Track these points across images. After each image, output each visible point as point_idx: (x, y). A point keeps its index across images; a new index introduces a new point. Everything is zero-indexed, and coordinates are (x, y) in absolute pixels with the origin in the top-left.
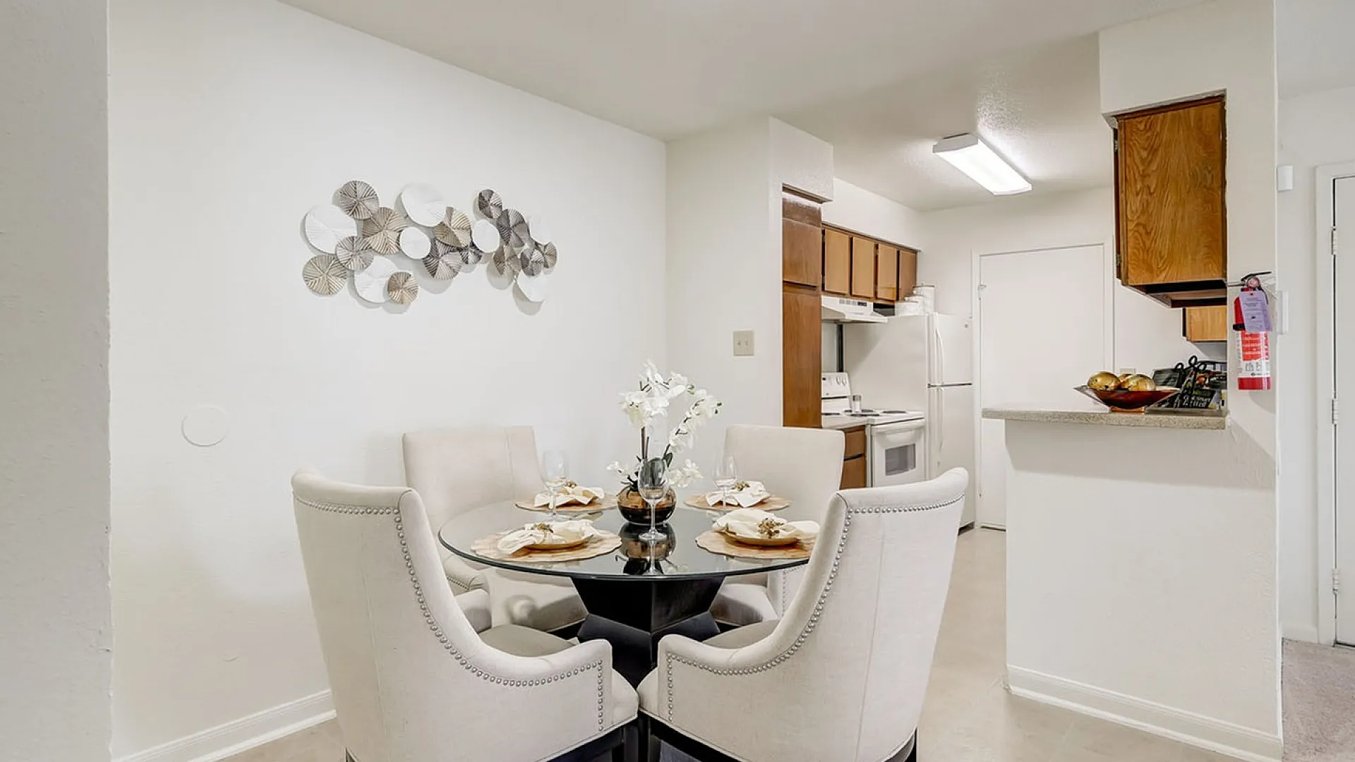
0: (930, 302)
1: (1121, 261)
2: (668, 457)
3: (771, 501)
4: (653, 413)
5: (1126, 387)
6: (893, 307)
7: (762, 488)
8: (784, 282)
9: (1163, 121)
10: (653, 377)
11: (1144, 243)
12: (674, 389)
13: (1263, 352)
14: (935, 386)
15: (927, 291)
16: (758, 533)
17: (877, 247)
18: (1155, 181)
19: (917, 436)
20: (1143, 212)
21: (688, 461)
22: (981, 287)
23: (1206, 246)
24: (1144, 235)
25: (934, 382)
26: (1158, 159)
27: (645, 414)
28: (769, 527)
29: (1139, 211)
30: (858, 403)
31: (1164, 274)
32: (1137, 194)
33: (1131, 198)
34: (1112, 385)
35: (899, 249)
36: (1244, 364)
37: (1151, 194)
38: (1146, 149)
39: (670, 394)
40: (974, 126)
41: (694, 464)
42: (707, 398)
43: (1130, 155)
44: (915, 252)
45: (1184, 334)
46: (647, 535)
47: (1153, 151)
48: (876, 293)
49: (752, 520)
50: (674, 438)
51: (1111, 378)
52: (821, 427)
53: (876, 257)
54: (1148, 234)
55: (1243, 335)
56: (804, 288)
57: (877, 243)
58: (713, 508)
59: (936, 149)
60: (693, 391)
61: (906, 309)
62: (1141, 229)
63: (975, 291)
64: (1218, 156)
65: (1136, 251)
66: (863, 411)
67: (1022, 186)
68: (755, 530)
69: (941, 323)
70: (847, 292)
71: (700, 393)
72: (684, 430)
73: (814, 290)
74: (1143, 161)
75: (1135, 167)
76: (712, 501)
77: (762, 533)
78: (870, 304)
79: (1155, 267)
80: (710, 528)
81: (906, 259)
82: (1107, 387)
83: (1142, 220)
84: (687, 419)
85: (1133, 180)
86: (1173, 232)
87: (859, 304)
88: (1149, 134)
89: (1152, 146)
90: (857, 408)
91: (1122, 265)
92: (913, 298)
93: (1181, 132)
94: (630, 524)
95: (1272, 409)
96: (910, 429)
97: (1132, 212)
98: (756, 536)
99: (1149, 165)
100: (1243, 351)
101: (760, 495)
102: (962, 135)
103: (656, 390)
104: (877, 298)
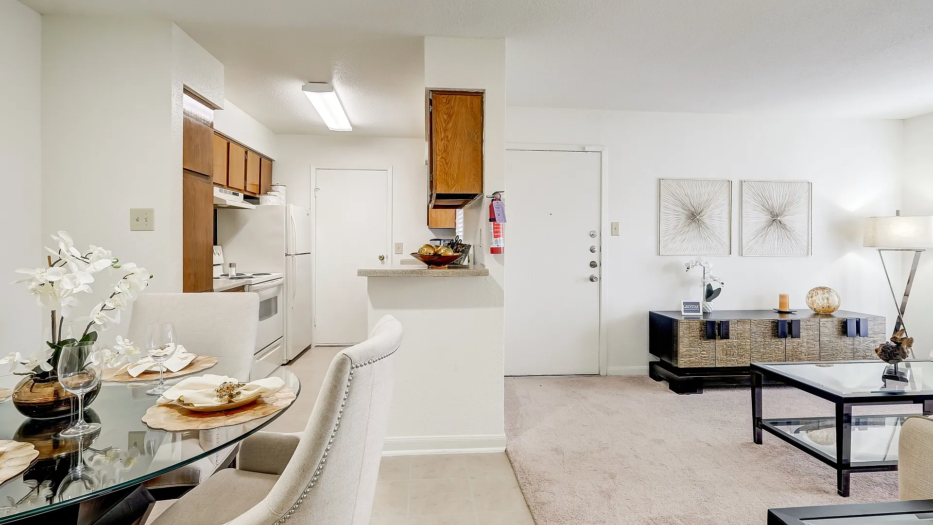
0: (283, 197)
1: (432, 178)
2: (88, 338)
3: (198, 361)
4: (75, 291)
5: (440, 253)
6: (259, 199)
7: (184, 350)
8: (184, 169)
9: (455, 100)
10: (68, 251)
11: (445, 169)
12: (95, 263)
13: (501, 234)
14: (291, 255)
15: (281, 189)
16: (216, 398)
17: (246, 153)
18: (450, 135)
19: (278, 291)
20: (444, 151)
21: (119, 338)
22: (317, 189)
23: (474, 175)
24: (445, 164)
25: (290, 253)
26: (452, 121)
27: (62, 292)
28: (229, 391)
29: (443, 150)
30: (233, 269)
31: (454, 188)
32: (442, 139)
33: (439, 142)
34: (432, 252)
35: (261, 157)
36: (494, 239)
37: (449, 141)
38: (446, 114)
39: (91, 268)
40: (331, 78)
41: (126, 340)
42: (138, 271)
43: (438, 117)
44: (271, 160)
45: (428, 224)
46: (71, 430)
47: (450, 116)
48: (245, 187)
49: (206, 386)
50: (98, 316)
51: (431, 248)
52: (212, 290)
53: (246, 160)
54: (447, 164)
55: (494, 225)
56: (201, 177)
57: (247, 150)
58: (138, 379)
59: (304, 88)
60: (117, 264)
61: (268, 200)
62: (443, 160)
63: (313, 193)
64: (480, 126)
65: (441, 173)
66: (237, 274)
67: (347, 127)
68: (212, 396)
69: (294, 211)
70: (225, 184)
71: (128, 267)
72: (110, 305)
73: (208, 179)
74: (445, 121)
75: (441, 124)
76: (135, 372)
77: (221, 397)
78: (241, 195)
79: (450, 185)
80: (153, 403)
81: (265, 164)
82: (430, 253)
83: (444, 155)
84: (114, 294)
85: (440, 131)
86: (459, 164)
87: (234, 194)
88: (448, 106)
89: (449, 114)
90: (233, 272)
91: (434, 181)
92: (272, 193)
93: (463, 109)
94: (33, 421)
95: (503, 264)
96: (273, 287)
97: (439, 150)
98: (215, 402)
99: (448, 123)
100: (494, 233)
101: (186, 358)
102: (321, 83)
103: (73, 265)
104: (245, 190)
